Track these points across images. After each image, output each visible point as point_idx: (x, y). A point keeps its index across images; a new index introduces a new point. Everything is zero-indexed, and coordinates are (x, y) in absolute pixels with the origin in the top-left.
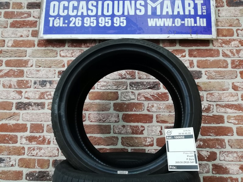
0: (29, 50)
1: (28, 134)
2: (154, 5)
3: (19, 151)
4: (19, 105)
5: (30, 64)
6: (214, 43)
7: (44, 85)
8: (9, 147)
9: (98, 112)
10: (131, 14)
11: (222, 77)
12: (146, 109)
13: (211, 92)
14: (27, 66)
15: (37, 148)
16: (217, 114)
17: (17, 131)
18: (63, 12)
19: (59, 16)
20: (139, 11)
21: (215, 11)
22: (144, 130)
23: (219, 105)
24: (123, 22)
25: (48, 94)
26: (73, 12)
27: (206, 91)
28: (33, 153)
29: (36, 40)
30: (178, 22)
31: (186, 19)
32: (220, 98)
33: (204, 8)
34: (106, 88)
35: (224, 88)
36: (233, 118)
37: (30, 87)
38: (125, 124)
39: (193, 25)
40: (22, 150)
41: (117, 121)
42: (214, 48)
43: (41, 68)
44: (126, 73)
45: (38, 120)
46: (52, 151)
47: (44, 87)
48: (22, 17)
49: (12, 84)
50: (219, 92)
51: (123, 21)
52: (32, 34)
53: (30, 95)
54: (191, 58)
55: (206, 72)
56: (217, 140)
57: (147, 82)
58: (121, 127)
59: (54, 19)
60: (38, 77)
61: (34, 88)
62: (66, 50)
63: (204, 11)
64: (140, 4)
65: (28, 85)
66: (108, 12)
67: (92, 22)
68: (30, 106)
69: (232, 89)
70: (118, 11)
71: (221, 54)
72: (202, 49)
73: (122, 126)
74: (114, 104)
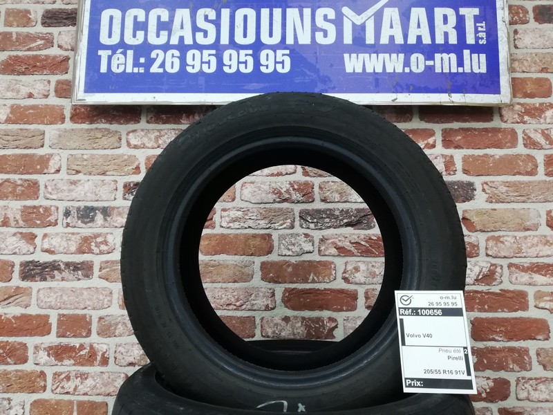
0: (51, 131)
1: (52, 339)
2: (359, 20)
3: (32, 383)
4: (28, 268)
5: (53, 165)
6: (504, 112)
7: (88, 217)
8: (6, 373)
9: (225, 285)
10: (301, 42)
11: (523, 198)
12: (339, 275)
13: (496, 234)
14: (45, 171)
15: (76, 374)
16: (512, 288)
17: (26, 332)
18: (134, 36)
19: (122, 46)
20: (322, 33)
21: (508, 33)
22: (336, 327)
23: (517, 266)
24: (282, 62)
25: (99, 240)
26: (158, 36)
27: (484, 231)
28: (66, 386)
29: (67, 105)
30: (418, 63)
31: (438, 56)
32: (519, 248)
33: (482, 27)
34: (242, 224)
35: (528, 223)
36: (548, 298)
37: (56, 224)
38: (290, 313)
39: (454, 70)
40: (38, 380)
41: (270, 306)
42: (503, 125)
43: (80, 176)
44: (291, 189)
45: (77, 305)
46: (113, 380)
47: (90, 224)
48: (31, 46)
49: (10, 216)
50: (516, 234)
51: (283, 60)
52: (56, 91)
53: (55, 242)
54: (448, 150)
55: (485, 185)
56: (512, 350)
57: (343, 210)
58: (280, 321)
59: (110, 54)
60: (73, 198)
61: (65, 225)
62: (142, 130)
63: (480, 35)
64: (325, 17)
65: (49, 218)
66: (245, 36)
67: (206, 63)
68: (56, 272)
69: (548, 225)
70: (271, 35)
71: (520, 141)
72: (475, 129)
73: (283, 319)
74: (263, 264)
